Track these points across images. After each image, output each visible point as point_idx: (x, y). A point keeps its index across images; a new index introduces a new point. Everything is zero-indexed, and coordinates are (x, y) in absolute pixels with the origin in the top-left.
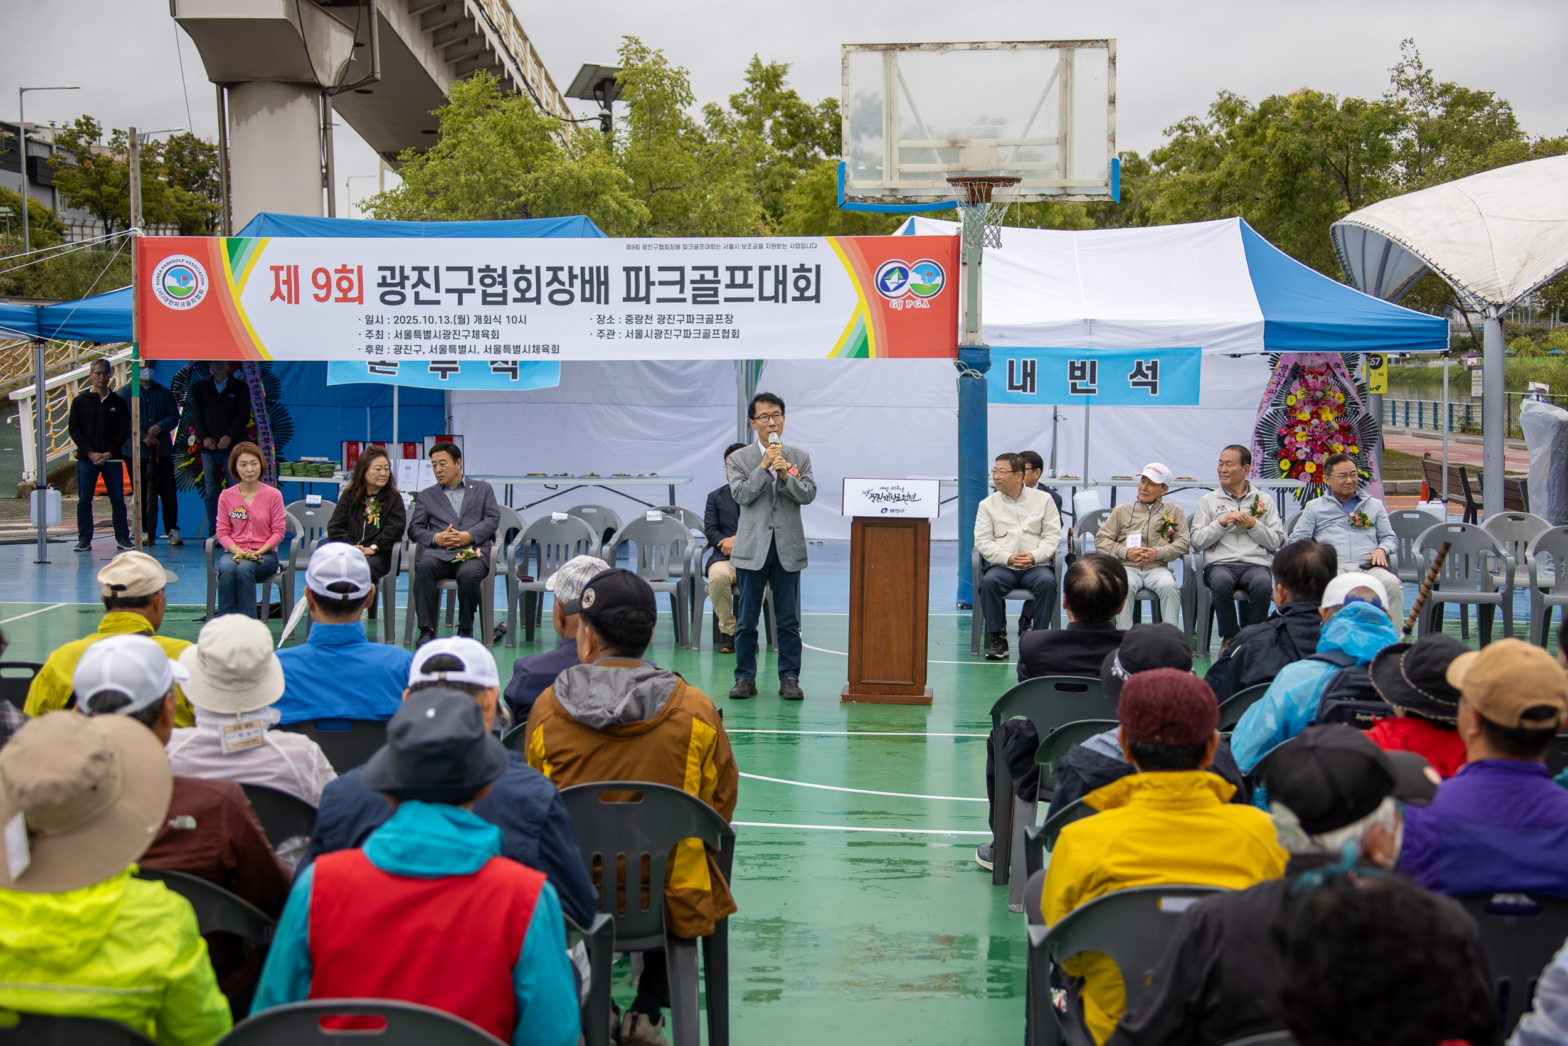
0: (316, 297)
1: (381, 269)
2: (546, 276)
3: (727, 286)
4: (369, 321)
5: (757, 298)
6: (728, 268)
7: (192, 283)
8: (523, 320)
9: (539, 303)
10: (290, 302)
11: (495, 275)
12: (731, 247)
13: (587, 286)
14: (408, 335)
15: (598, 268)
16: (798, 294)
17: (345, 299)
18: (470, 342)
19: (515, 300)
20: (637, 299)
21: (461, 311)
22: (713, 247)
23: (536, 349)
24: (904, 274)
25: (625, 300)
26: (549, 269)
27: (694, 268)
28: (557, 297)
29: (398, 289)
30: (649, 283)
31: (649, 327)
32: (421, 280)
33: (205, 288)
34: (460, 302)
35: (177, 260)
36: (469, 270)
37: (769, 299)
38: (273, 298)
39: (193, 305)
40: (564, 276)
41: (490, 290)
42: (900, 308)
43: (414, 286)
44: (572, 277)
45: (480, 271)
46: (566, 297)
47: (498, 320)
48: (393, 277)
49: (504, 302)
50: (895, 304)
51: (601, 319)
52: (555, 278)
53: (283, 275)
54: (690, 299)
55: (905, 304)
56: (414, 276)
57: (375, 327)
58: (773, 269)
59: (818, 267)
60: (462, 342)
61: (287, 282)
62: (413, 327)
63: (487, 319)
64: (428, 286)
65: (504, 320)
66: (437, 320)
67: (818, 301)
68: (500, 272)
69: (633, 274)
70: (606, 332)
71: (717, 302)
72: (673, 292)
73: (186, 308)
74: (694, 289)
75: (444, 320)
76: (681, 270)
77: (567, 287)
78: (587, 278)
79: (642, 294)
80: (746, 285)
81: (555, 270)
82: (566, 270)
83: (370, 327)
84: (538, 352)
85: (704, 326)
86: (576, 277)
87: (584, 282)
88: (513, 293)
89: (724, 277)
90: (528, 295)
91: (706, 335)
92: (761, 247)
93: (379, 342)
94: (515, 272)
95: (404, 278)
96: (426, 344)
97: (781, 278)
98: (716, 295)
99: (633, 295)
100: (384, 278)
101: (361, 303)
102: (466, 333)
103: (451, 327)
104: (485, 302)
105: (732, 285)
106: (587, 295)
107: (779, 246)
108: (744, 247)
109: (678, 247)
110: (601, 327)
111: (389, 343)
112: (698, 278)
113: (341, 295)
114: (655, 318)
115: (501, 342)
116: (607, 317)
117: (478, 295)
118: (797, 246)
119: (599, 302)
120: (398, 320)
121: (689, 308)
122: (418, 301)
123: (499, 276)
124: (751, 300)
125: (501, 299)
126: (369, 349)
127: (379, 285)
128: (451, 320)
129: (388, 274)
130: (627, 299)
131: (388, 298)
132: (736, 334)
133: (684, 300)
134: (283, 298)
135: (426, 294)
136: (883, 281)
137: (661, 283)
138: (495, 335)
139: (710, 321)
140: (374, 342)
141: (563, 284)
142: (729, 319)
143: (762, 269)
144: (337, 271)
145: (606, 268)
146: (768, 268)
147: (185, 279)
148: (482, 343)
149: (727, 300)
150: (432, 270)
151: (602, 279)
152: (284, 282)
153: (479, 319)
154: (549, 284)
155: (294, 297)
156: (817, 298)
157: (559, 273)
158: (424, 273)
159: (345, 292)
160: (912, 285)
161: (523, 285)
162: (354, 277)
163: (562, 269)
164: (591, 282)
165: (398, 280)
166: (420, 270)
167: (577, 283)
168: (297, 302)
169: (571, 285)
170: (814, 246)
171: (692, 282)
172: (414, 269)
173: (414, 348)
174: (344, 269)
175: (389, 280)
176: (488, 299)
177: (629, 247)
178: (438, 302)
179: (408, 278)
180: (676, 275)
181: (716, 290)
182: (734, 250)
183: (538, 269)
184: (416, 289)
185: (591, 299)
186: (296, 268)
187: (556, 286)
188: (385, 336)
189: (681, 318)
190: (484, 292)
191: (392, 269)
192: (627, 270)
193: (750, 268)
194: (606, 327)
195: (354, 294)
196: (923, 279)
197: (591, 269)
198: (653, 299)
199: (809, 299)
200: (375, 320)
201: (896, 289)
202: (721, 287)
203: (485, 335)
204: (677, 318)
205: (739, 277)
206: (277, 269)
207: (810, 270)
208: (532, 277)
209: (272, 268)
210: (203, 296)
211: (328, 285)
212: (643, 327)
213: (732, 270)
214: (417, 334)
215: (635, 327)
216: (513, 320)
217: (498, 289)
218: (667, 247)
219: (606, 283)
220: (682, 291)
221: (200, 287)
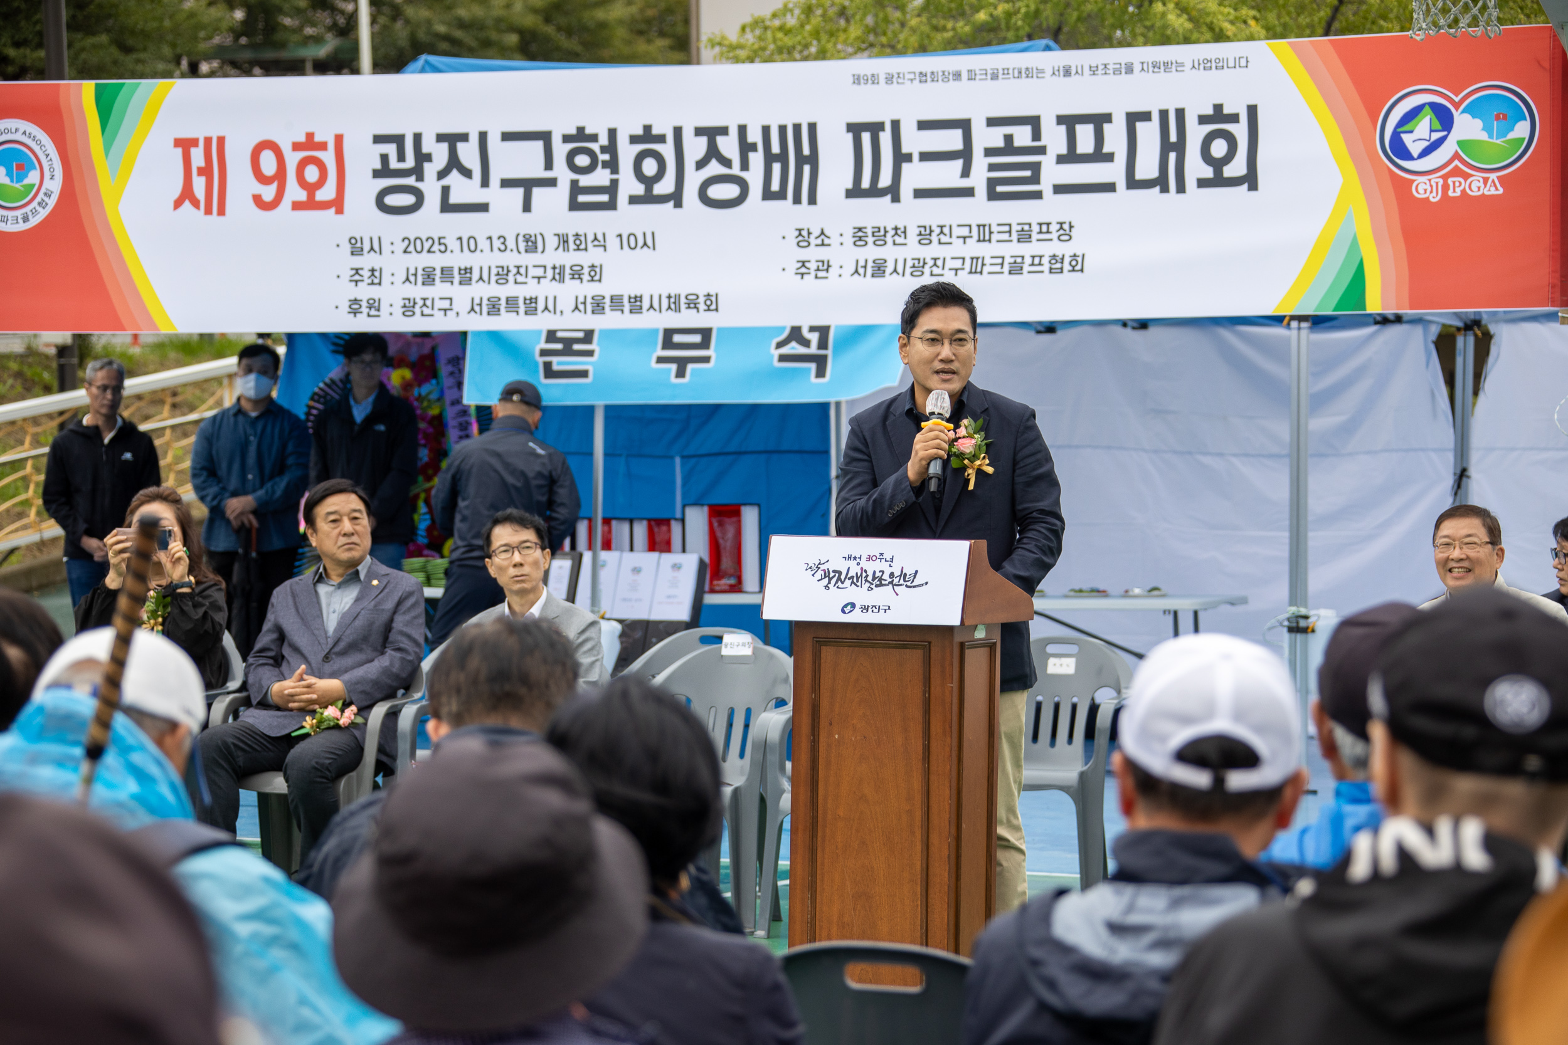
0: (258, 200)
1: (378, 139)
2: (695, 147)
3: (1061, 159)
4: (356, 251)
5: (1121, 184)
6: (1061, 120)
7: (33, 177)
8: (649, 243)
9: (678, 204)
10: (208, 212)
11: (595, 147)
12: (1067, 72)
13: (777, 167)
14: (429, 278)
15: (797, 128)
16: (1208, 172)
17: (311, 204)
18: (545, 290)
19: (634, 200)
20: (874, 192)
21: (529, 224)
22: (1029, 73)
23: (674, 303)
24: (1445, 118)
25: (851, 194)
26: (699, 132)
27: (992, 122)
28: (718, 192)
29: (411, 181)
30: (901, 158)
31: (900, 253)
32: (454, 163)
33: (55, 185)
34: (527, 207)
35: (9, 131)
36: (545, 137)
37: (1147, 184)
38: (178, 204)
39: (34, 221)
40: (729, 146)
41: (585, 181)
42: (1435, 198)
43: (442, 175)
44: (746, 148)
45: (567, 139)
46: (730, 191)
47: (600, 242)
48: (401, 157)
49: (611, 205)
50: (1425, 189)
51: (803, 237)
52: (713, 152)
53: (198, 157)
54: (981, 190)
55: (1446, 187)
56: (440, 154)
57: (367, 261)
58: (1155, 117)
59: (1252, 110)
60: (530, 289)
61: (205, 171)
62: (437, 261)
63: (580, 243)
64: (467, 173)
65: (613, 243)
66: (483, 244)
67: (1253, 187)
68: (604, 140)
69: (866, 137)
70: (813, 266)
71: (1038, 195)
72: (948, 174)
73: (22, 227)
74: (992, 167)
75: (497, 244)
76: (964, 125)
77: (736, 170)
78: (776, 148)
79: (885, 181)
80: (1100, 156)
81: (712, 133)
82: (734, 132)
83: (357, 262)
84: (678, 310)
85: (1013, 249)
86: (753, 147)
87: (769, 159)
88: (629, 185)
89: (1055, 139)
90: (660, 189)
91: (1016, 269)
92: (1129, 69)
93: (374, 292)
94: (634, 140)
95: (423, 158)
96: (462, 295)
97: (1173, 138)
98: (1035, 179)
99: (866, 183)
100: (384, 158)
101: (340, 211)
102: (539, 272)
103: (510, 259)
104: (574, 206)
105: (1071, 157)
106: (775, 186)
107: (1167, 66)
108: (1094, 70)
109: (957, 76)
110: (804, 254)
111: (392, 294)
112: (1000, 143)
113: (302, 196)
114: (913, 232)
115: (606, 289)
116: (816, 232)
117: (562, 191)
118: (1207, 65)
119: (797, 200)
120: (411, 245)
121: (979, 209)
122: (447, 207)
123: (604, 149)
124: (1110, 187)
125: (604, 198)
126: (355, 307)
127: (377, 174)
128: (511, 243)
129: (391, 149)
130: (856, 192)
131: (392, 200)
132: (1077, 264)
133: (969, 192)
134: (196, 203)
135: (463, 190)
136: (1396, 137)
137: (925, 157)
138: (596, 273)
139: (1025, 236)
140: (364, 292)
141: (727, 163)
142: (1066, 231)
143: (1134, 118)
144: (297, 147)
145: (812, 127)
146: (1146, 116)
147: (20, 167)
148: (569, 291)
149: (1059, 189)
150: (474, 139)
151: (806, 151)
152: (201, 171)
153: (563, 240)
154: (701, 165)
155: (216, 204)
156: (1250, 180)
157: (720, 140)
158: (461, 147)
159: (311, 189)
160: (1460, 143)
161: (650, 167)
162: (328, 157)
163: (724, 131)
164: (783, 158)
165: (410, 162)
166: (452, 140)
167: (757, 159)
168: (222, 212)
169: (745, 166)
170: (1242, 63)
171: (989, 152)
172: (441, 138)
173: (440, 304)
174: (310, 143)
175: (394, 164)
176: (582, 198)
177: (857, 80)
178: (483, 208)
179: (428, 158)
180: (953, 140)
181: (1036, 167)
182: (1074, 78)
183: (678, 131)
184: (445, 182)
185: (781, 195)
186: (221, 140)
187: (714, 168)
188: (386, 279)
189: (965, 231)
190: (574, 184)
191: (399, 140)
192: (855, 129)
193: (1107, 118)
194: (813, 254)
195: (327, 193)
196: (1487, 128)
197: (783, 129)
198: (906, 190)
199: (1234, 182)
200: (367, 247)
201: (1426, 152)
202: (1048, 162)
203: (577, 275)
204: (957, 232)
205: (1085, 137)
206: (185, 145)
207: (1234, 118)
208: (667, 150)
209: (178, 143)
210: (52, 202)
211: (280, 175)
212: (889, 253)
213: (1069, 122)
214: (447, 274)
215: (871, 252)
216: (629, 241)
217: (601, 177)
218: (934, 77)
219: (813, 160)
220: (966, 173)
221: (48, 184)
